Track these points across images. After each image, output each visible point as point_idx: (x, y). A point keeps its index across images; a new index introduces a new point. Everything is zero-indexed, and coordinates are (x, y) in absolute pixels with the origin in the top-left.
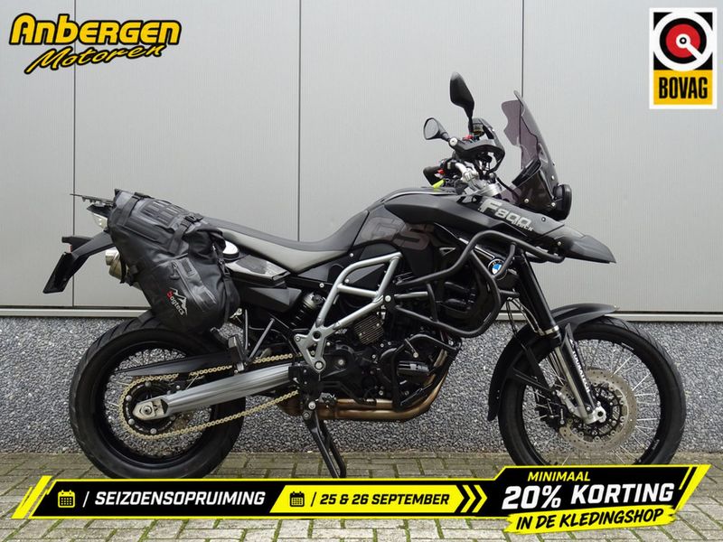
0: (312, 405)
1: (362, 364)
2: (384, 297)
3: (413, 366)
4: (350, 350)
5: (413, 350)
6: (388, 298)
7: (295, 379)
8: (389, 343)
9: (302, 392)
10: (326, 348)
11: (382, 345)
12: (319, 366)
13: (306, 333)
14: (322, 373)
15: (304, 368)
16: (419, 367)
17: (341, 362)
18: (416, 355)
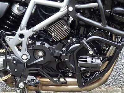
0: (21, 85)
1: (56, 55)
2: (68, 8)
3: (89, 60)
4: (47, 45)
5: (89, 48)
6: (71, 9)
7: (8, 68)
8: (74, 40)
9: (14, 76)
10: (29, 45)
11: (69, 41)
12: (25, 57)
13: (13, 35)
14: (27, 62)
15: (14, 60)
16: (94, 61)
17: (41, 54)
18: (91, 52)
